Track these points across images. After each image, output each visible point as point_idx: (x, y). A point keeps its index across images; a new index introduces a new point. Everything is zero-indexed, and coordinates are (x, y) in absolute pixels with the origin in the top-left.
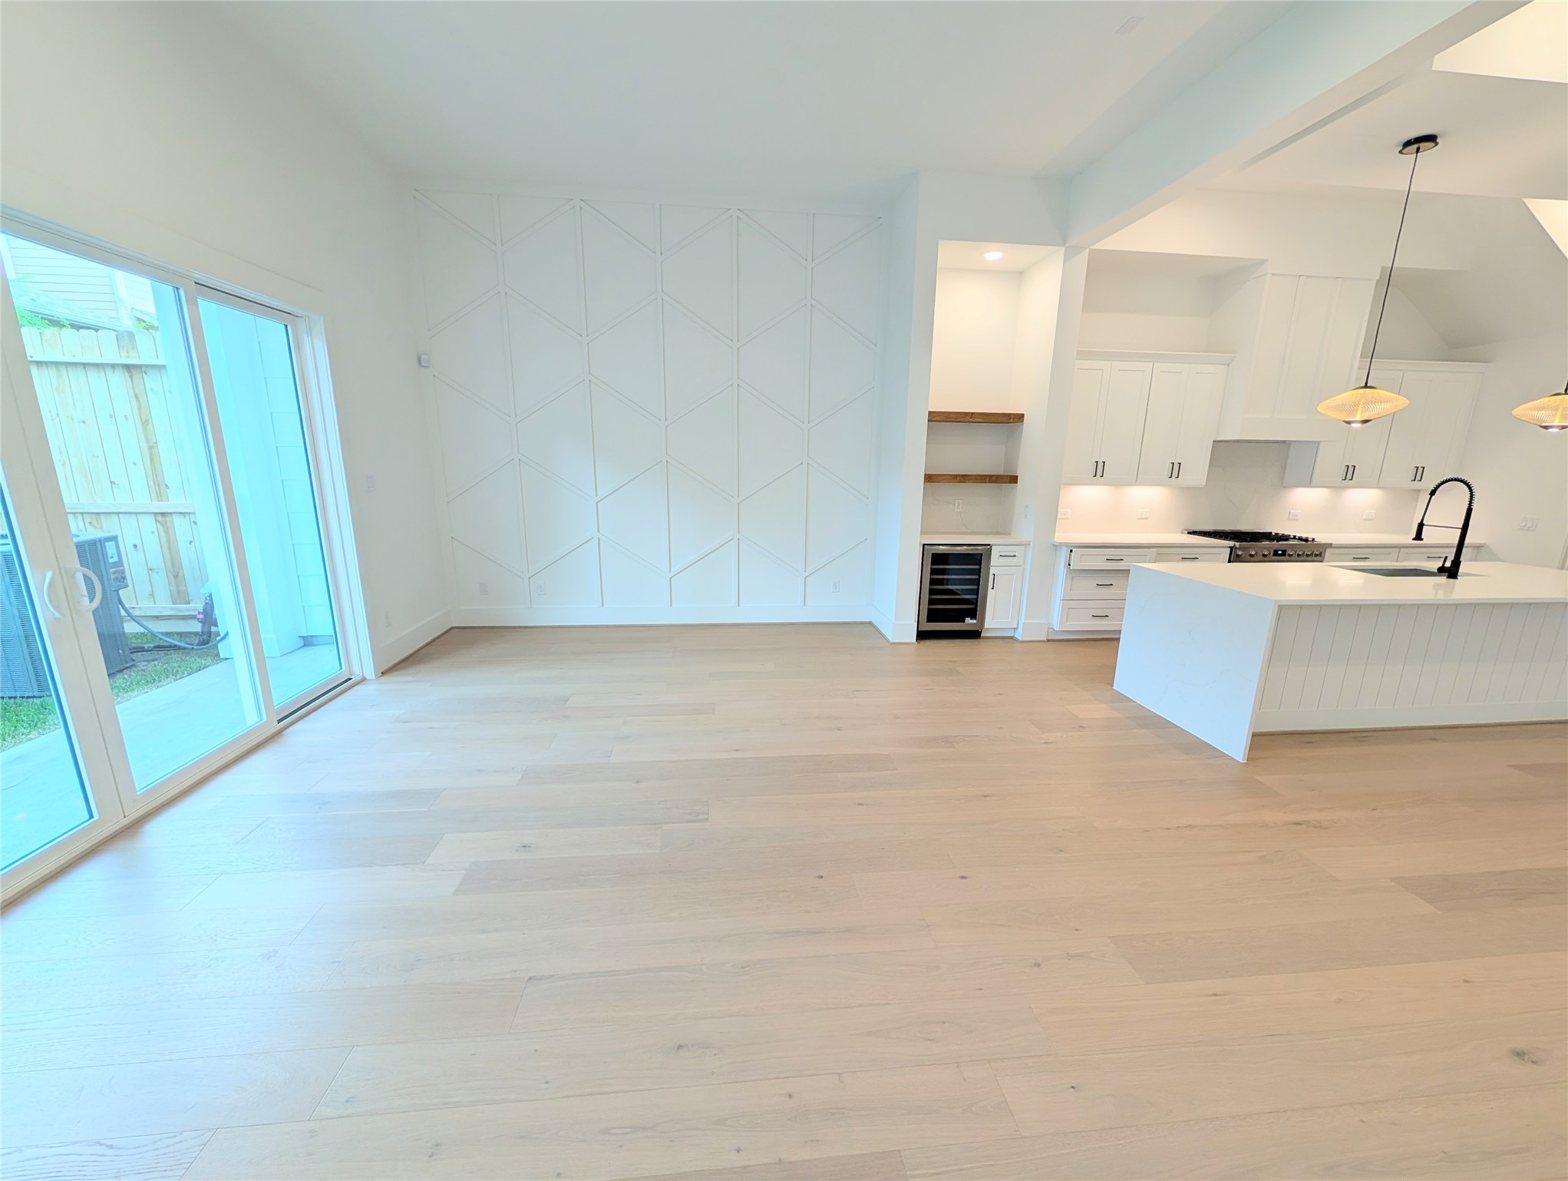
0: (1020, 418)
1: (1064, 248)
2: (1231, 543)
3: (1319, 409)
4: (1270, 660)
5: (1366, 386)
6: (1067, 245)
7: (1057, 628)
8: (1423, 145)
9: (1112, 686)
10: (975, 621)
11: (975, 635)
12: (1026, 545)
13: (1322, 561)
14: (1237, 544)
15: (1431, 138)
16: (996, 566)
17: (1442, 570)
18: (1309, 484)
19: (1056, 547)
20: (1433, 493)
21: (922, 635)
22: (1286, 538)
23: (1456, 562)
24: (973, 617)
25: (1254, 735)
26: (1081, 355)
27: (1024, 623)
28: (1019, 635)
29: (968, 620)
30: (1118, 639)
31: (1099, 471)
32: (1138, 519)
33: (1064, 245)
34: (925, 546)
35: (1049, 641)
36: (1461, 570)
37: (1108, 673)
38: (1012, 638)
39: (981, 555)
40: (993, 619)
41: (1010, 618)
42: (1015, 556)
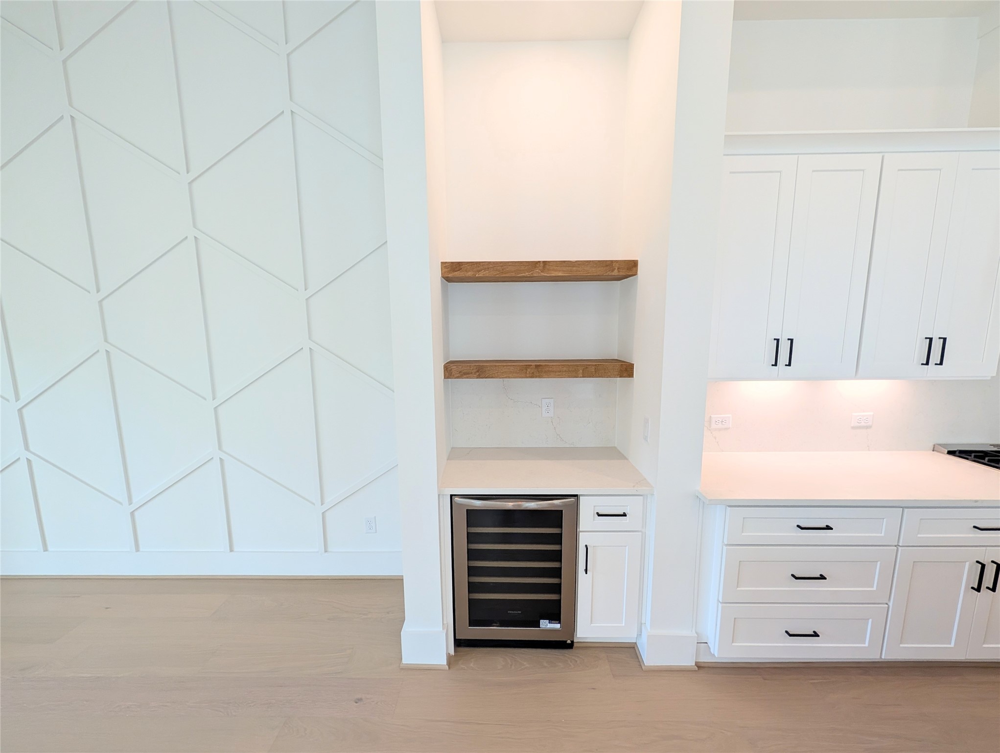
0: (628, 269)
10: (558, 624)
11: (564, 645)
12: (645, 496)
16: (590, 532)
21: (465, 645)
24: (555, 617)
29: (545, 624)
31: (782, 353)
32: (853, 428)
34: (456, 499)
39: (560, 513)
40: (591, 623)
41: (624, 622)
42: (624, 515)
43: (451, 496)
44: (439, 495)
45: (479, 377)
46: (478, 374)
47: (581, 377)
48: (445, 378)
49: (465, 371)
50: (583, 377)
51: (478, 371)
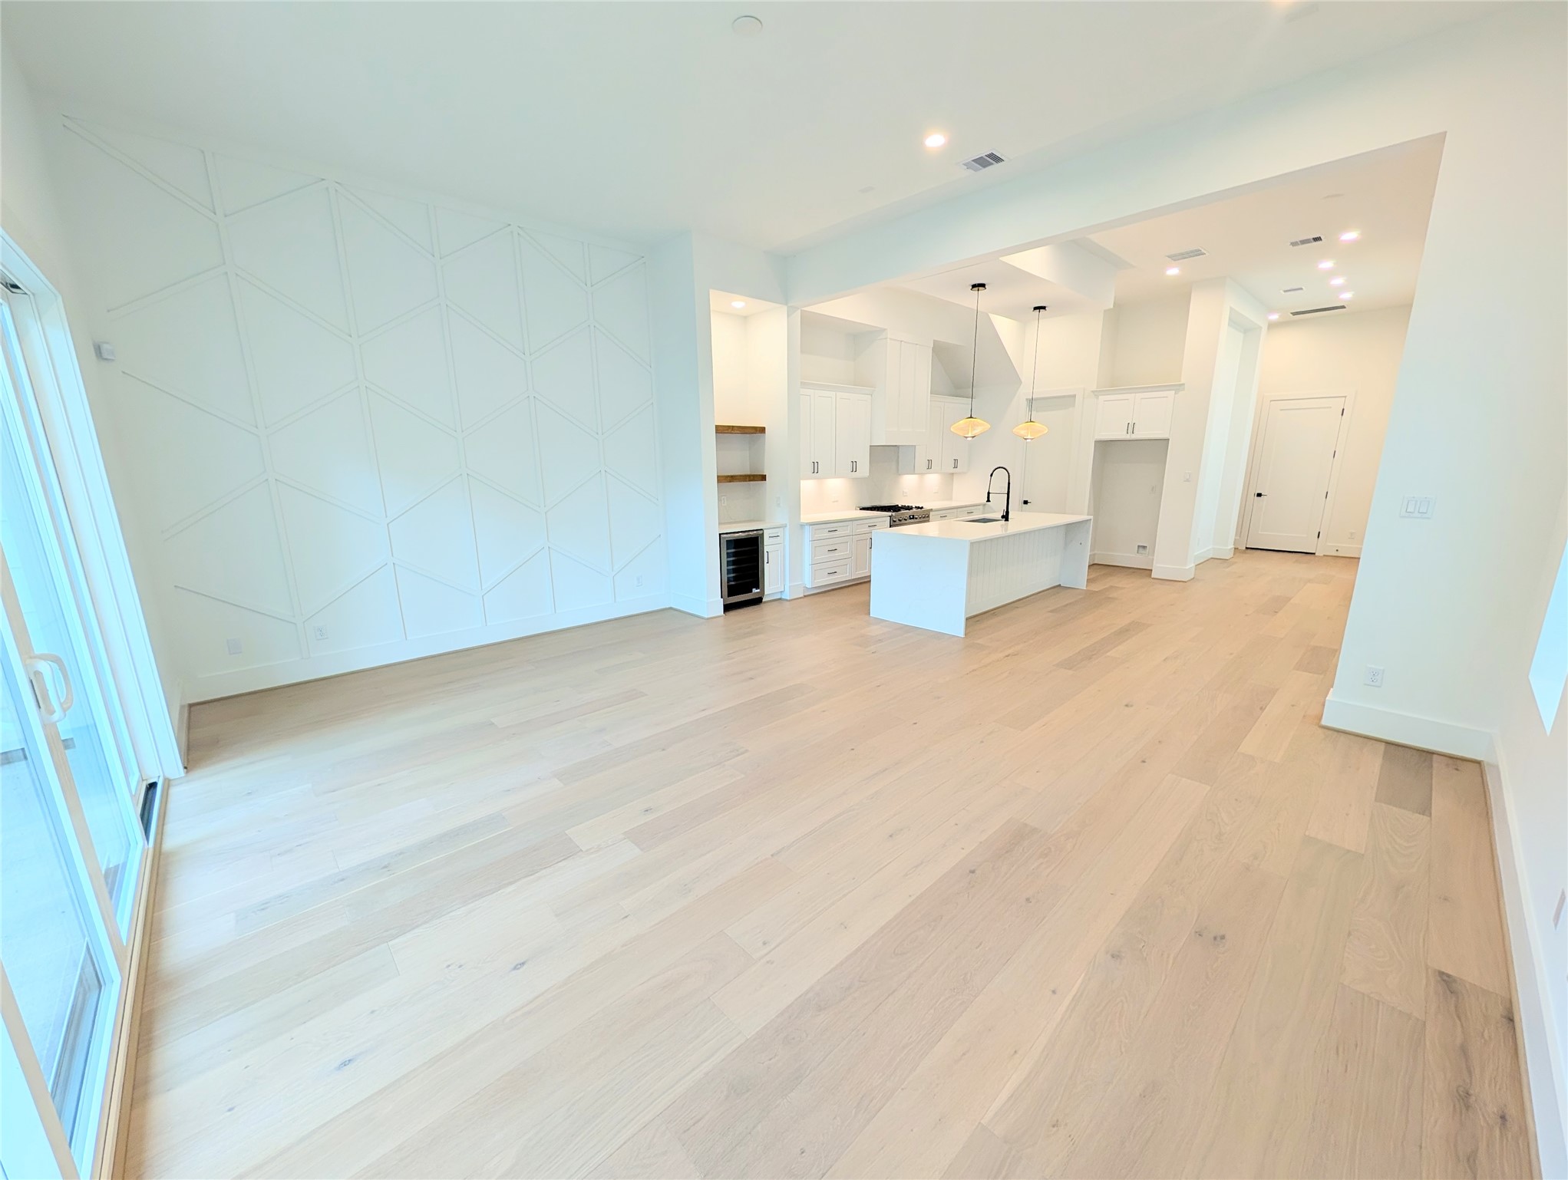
0: (762, 430)
1: (785, 308)
2: (890, 514)
3: (952, 429)
4: (970, 574)
5: (971, 417)
6: (789, 305)
7: (809, 586)
8: (980, 288)
9: (869, 614)
10: (758, 590)
11: (758, 601)
12: (784, 526)
13: (928, 521)
14: (894, 514)
15: (983, 285)
16: (768, 546)
17: (1003, 517)
18: (913, 473)
19: (802, 526)
20: (991, 475)
21: (728, 608)
22: (909, 508)
23: (1007, 512)
24: (757, 588)
25: (967, 619)
26: (804, 385)
27: (790, 587)
28: (786, 596)
29: (755, 590)
30: (870, 581)
31: (815, 468)
33: (786, 304)
34: (721, 536)
35: (805, 596)
36: (1010, 517)
37: (866, 607)
38: (780, 599)
39: (757, 538)
42: (778, 536)
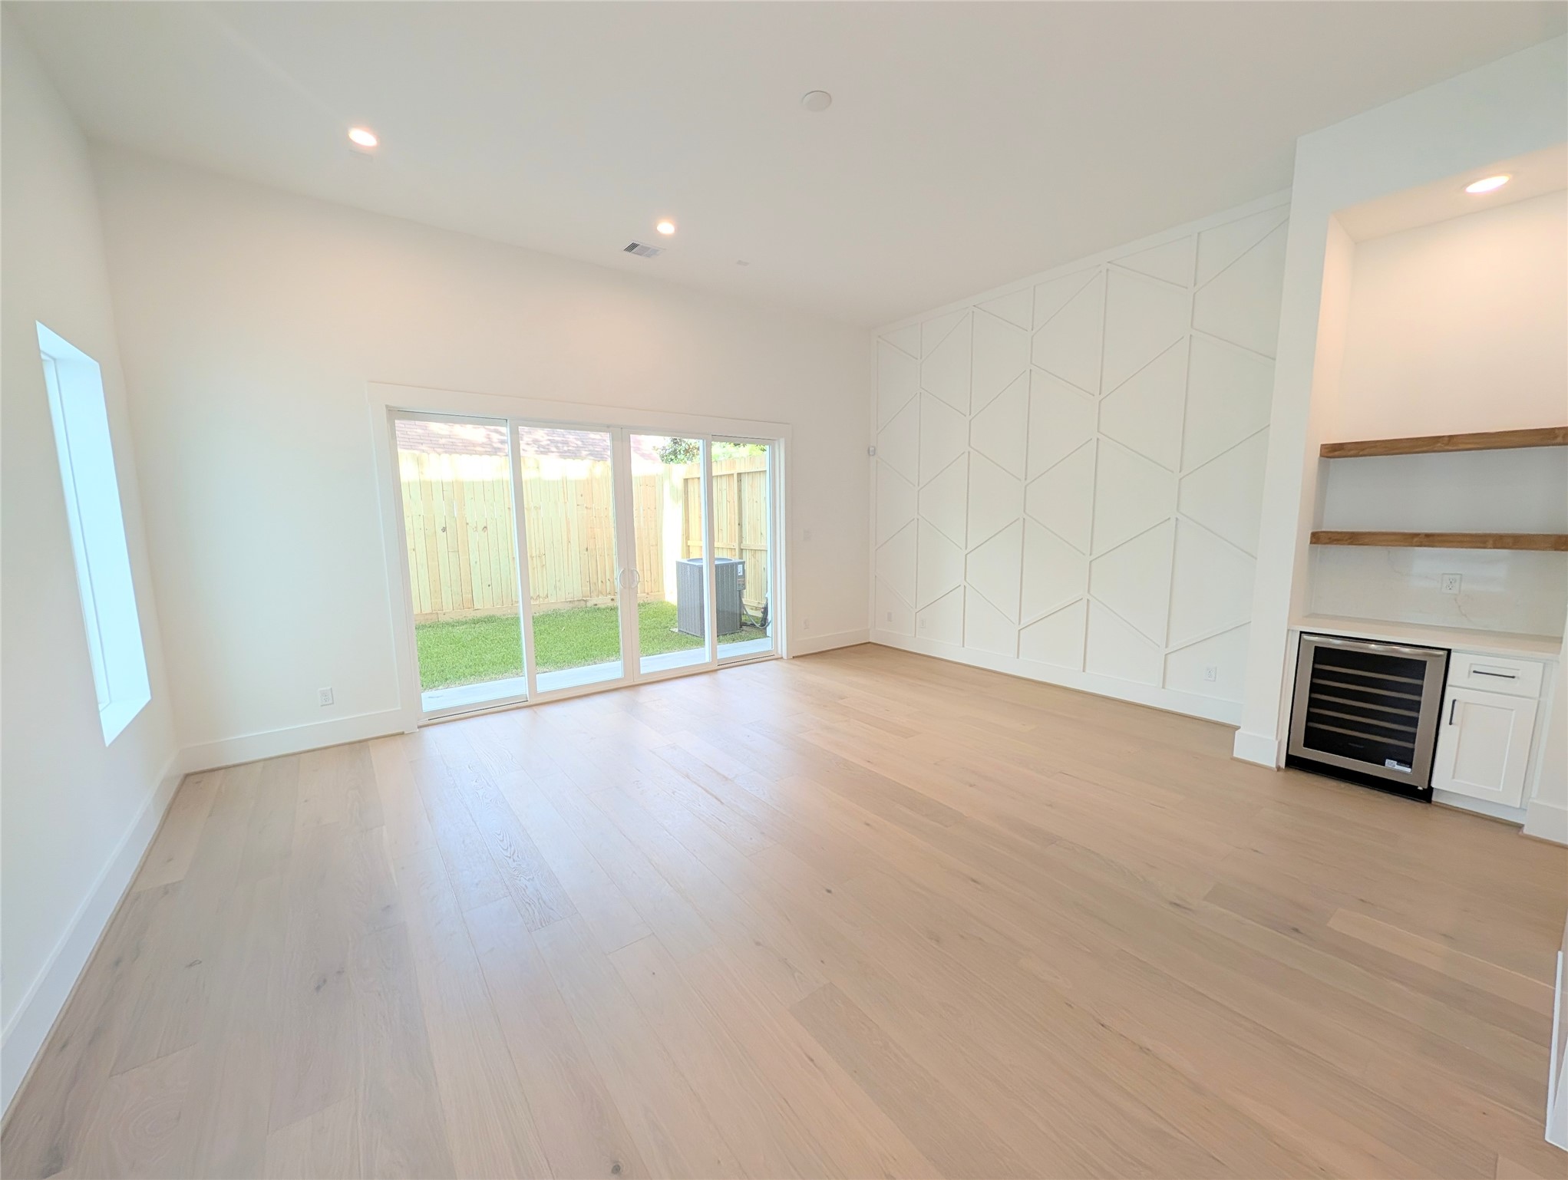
10: (1408, 770)
28: (1525, 825)
29: (1390, 764)
39: (1424, 663)
40: (1453, 777)
41: (1501, 786)
42: (1513, 677)
43: (1301, 632)
44: (1288, 630)
45: (1351, 544)
46: (1349, 541)
47: (1490, 548)
48: (1311, 543)
49: (1335, 538)
50: (1494, 548)
51: (1350, 539)
